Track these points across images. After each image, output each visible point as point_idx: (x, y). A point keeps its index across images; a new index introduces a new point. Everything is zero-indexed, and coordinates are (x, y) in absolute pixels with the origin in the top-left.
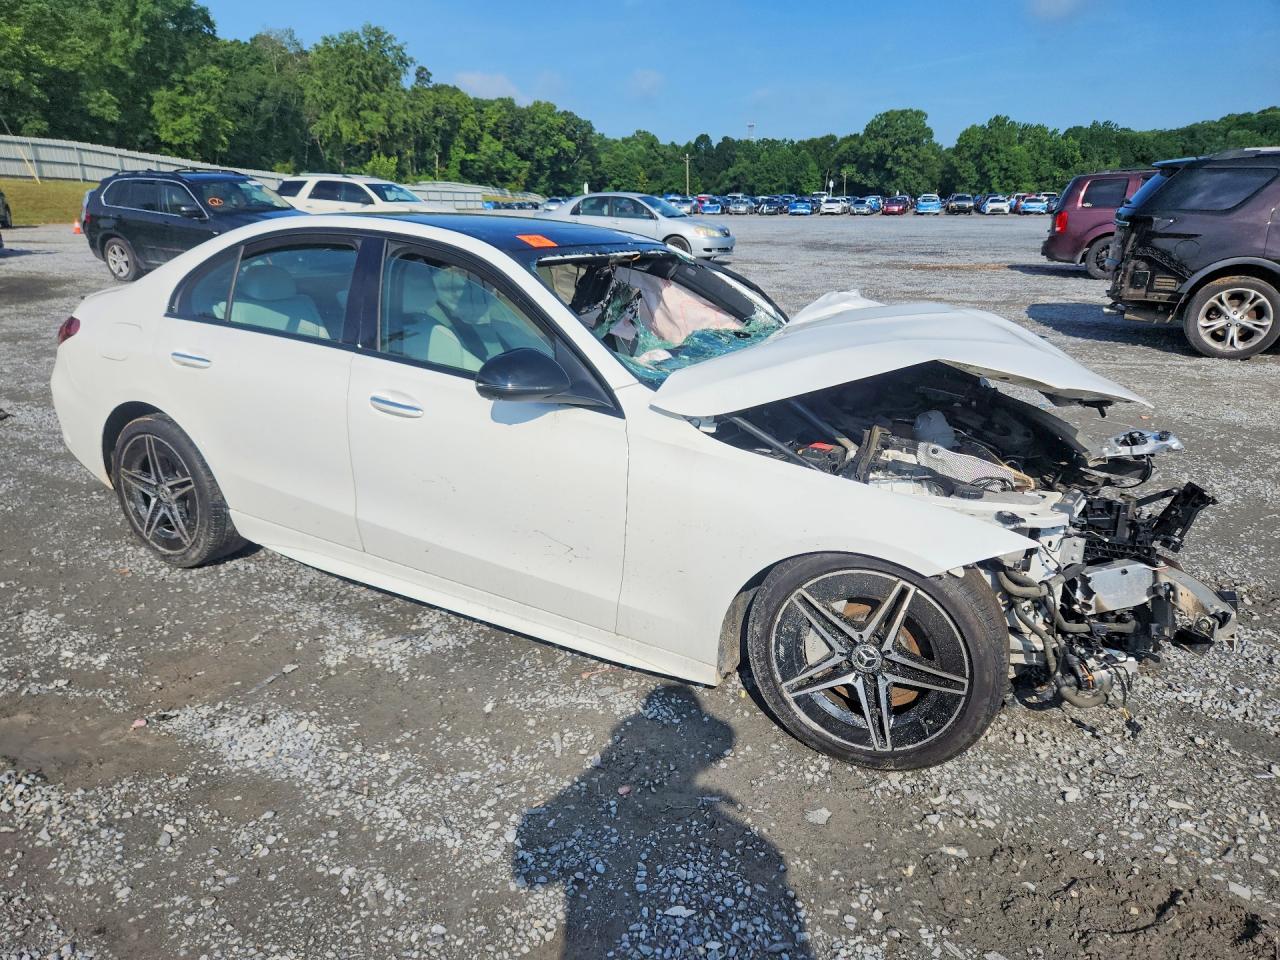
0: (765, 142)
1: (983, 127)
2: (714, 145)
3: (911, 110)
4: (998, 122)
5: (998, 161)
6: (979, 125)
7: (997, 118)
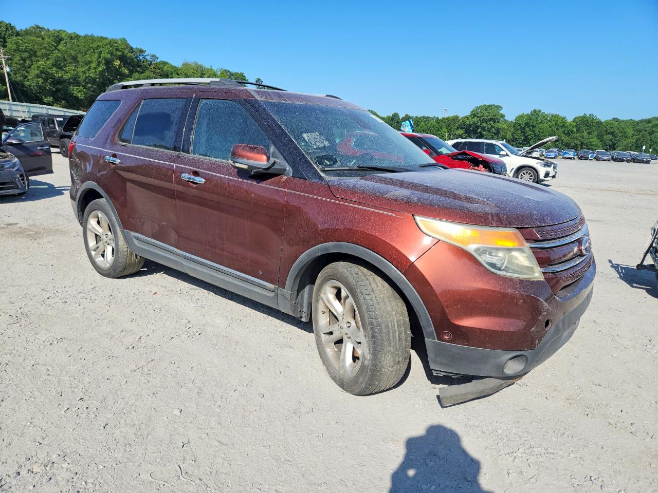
0: (424, 117)
1: (528, 114)
2: (401, 118)
3: (494, 105)
4: (536, 113)
5: (533, 131)
6: (526, 113)
7: (535, 111)
